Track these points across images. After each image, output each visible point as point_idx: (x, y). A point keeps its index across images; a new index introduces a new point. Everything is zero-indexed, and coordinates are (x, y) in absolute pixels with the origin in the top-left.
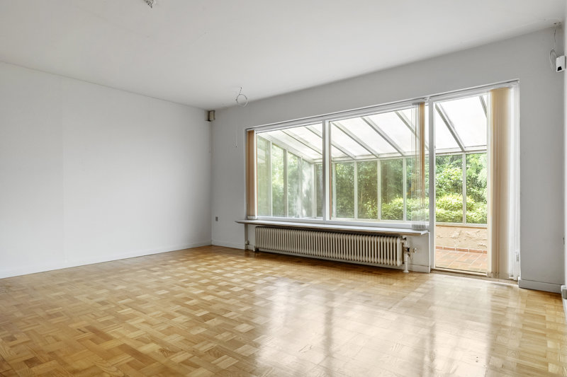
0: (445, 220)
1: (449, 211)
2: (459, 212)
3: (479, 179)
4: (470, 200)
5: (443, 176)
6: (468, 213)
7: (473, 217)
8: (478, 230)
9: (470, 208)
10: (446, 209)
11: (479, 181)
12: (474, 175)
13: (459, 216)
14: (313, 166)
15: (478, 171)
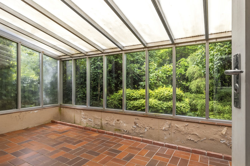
0: (157, 111)
1: (161, 102)
2: (170, 104)
3: (187, 74)
4: (179, 91)
5: (160, 72)
6: (178, 104)
7: (182, 108)
8: (187, 124)
9: (180, 99)
10: (159, 100)
11: (187, 76)
12: (183, 72)
13: (170, 107)
14: (58, 62)
15: (186, 70)
